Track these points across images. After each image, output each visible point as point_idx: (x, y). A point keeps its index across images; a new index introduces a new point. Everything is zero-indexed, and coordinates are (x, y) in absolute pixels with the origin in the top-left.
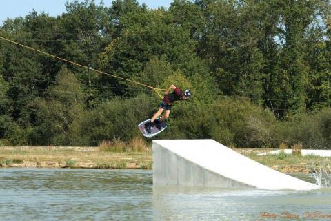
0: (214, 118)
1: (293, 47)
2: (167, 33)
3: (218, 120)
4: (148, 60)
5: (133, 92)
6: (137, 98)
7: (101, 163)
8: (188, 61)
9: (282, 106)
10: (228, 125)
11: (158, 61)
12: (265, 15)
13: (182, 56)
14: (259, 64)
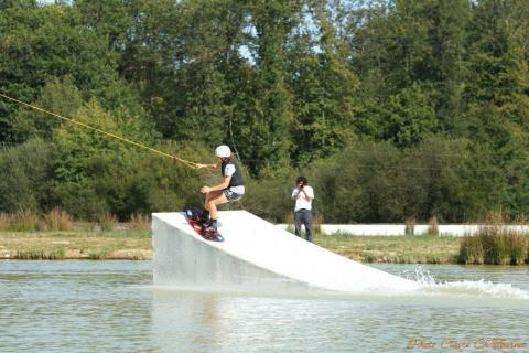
0: (152, 175)
1: (271, 63)
2: (72, 40)
3: (158, 179)
4: (43, 84)
5: (20, 135)
6: (28, 145)
7: (23, 251)
8: (107, 86)
9: (254, 156)
10: (176, 187)
11: (59, 86)
12: (224, 13)
13: (98, 77)
14: (218, 90)
